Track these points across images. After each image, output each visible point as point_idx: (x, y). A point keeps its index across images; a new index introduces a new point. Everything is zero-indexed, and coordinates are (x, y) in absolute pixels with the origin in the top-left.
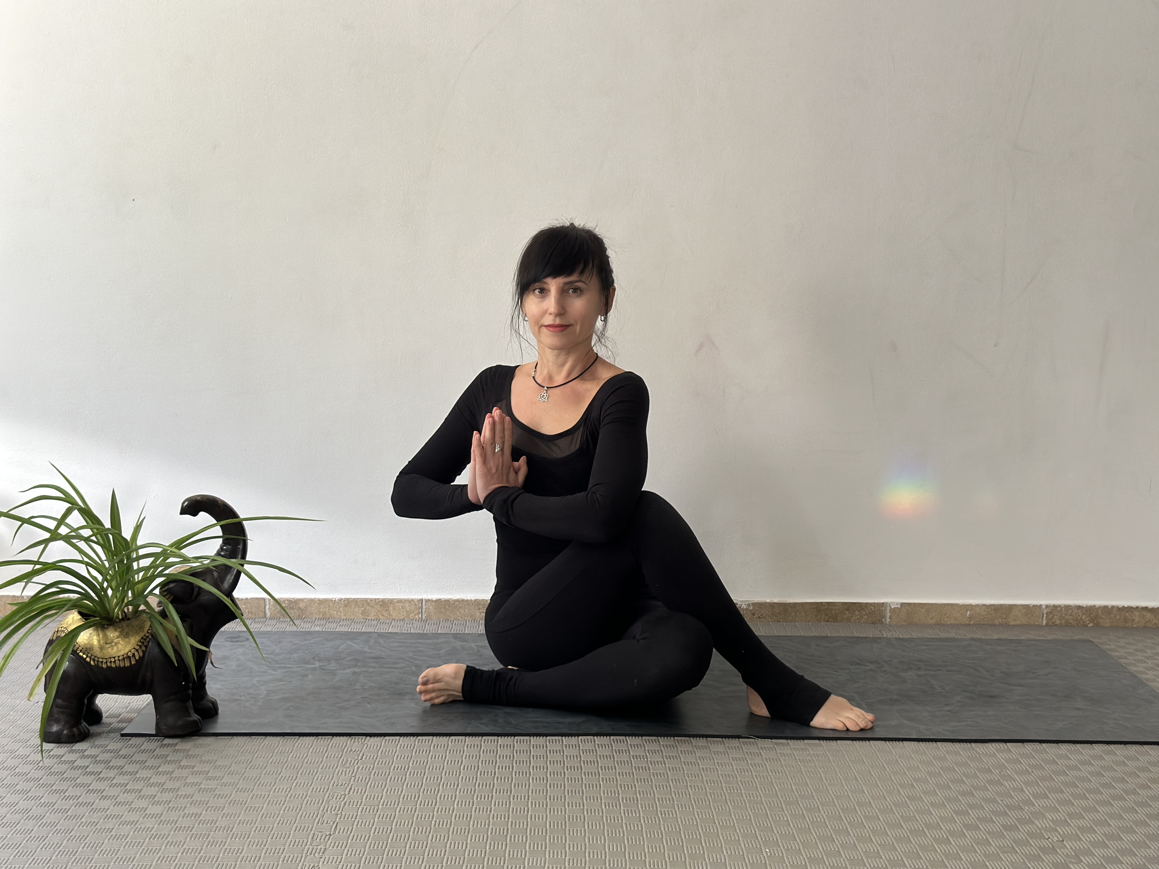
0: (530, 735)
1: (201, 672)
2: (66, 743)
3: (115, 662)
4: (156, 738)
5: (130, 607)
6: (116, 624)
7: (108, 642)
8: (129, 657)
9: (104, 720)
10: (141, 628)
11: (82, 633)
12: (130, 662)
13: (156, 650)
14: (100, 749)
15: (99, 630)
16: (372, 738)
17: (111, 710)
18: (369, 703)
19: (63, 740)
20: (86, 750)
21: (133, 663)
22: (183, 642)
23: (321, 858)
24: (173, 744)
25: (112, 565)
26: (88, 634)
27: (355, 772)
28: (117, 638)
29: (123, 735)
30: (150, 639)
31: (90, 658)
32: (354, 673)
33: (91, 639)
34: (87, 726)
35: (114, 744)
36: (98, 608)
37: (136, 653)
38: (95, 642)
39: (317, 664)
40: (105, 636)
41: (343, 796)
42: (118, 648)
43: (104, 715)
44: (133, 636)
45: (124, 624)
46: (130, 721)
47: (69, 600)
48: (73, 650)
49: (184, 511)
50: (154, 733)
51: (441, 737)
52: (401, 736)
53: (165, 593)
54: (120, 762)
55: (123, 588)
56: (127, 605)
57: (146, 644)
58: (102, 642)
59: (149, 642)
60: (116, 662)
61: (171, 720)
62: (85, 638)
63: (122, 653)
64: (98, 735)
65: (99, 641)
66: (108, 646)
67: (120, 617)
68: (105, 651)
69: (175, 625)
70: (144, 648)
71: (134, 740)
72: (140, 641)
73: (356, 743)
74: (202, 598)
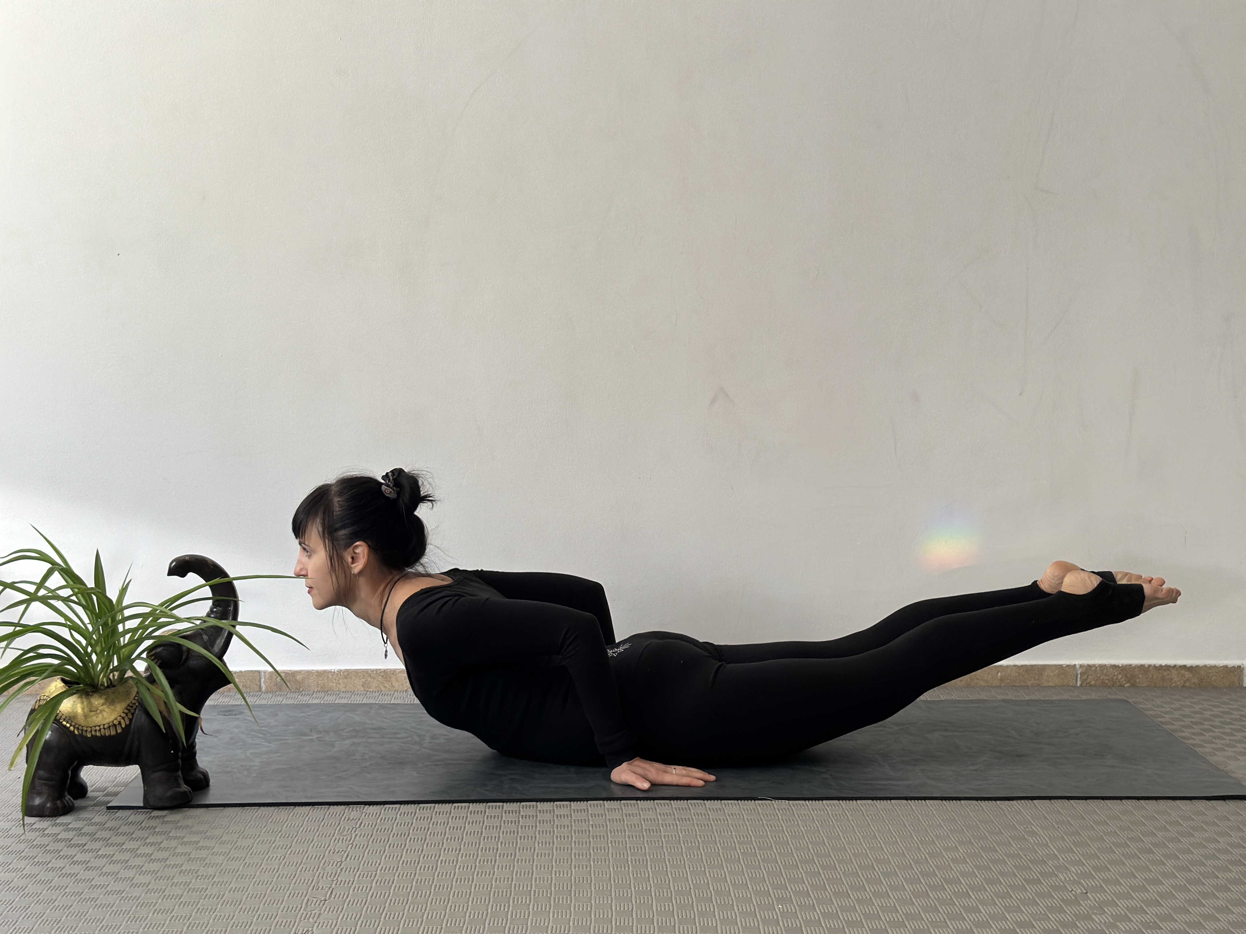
0: (537, 800)
1: (191, 741)
2: (49, 816)
3: (100, 730)
4: (143, 810)
5: (116, 674)
6: (100, 691)
7: (92, 710)
8: (115, 725)
9: (89, 794)
10: (128, 693)
11: (65, 701)
12: (116, 731)
13: (143, 718)
14: (85, 822)
15: (83, 697)
16: (371, 807)
17: (97, 784)
18: (369, 773)
19: (47, 813)
20: (70, 823)
21: (119, 732)
22: (172, 708)
23: (316, 922)
24: (161, 816)
25: (96, 628)
26: (72, 702)
27: (352, 839)
28: (103, 705)
29: (109, 808)
30: (137, 706)
31: (74, 727)
32: (354, 744)
33: (75, 706)
34: (71, 799)
35: (100, 817)
36: (82, 674)
37: (122, 721)
38: (80, 711)
39: (315, 736)
40: (90, 703)
41: (339, 864)
42: (103, 715)
43: (90, 789)
44: (119, 703)
45: (110, 691)
46: (116, 794)
47: (51, 665)
48: (55, 719)
49: (171, 572)
50: (142, 805)
51: (444, 805)
52: (401, 804)
53: (153, 658)
54: (105, 834)
55: (108, 653)
56: (112, 671)
57: (132, 711)
58: (86, 710)
59: (135, 709)
60: (102, 730)
61: (159, 791)
62: (68, 706)
63: (107, 721)
64: (83, 808)
65: (83, 709)
66: (92, 713)
67: (106, 684)
68: (89, 720)
69: (164, 691)
70: (131, 717)
71: (120, 813)
72: (127, 709)
73: (354, 812)
74: (191, 662)
